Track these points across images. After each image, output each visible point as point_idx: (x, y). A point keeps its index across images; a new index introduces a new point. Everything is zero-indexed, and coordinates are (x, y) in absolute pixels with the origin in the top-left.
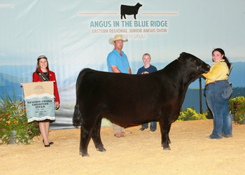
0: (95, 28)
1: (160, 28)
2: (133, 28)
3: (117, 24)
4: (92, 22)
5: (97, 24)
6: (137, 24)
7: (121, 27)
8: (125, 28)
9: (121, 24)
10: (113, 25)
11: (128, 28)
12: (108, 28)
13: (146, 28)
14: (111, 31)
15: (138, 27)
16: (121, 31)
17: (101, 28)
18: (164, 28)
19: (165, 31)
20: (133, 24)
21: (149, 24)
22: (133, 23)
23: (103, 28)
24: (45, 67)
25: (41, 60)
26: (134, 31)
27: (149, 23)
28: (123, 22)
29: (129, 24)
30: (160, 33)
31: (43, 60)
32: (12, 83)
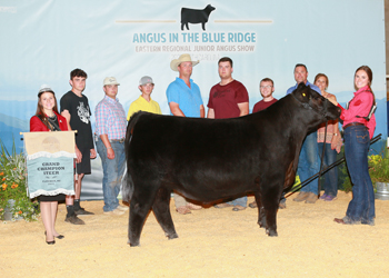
0: (140, 44)
1: (244, 43)
2: (201, 43)
3: (175, 38)
4: (136, 35)
5: (143, 38)
6: (206, 38)
7: (181, 43)
8: (187, 44)
9: (181, 37)
10: (168, 40)
11: (193, 45)
12: (160, 44)
13: (220, 44)
14: (165, 48)
15: (208, 43)
16: (182, 48)
17: (150, 44)
18: (250, 44)
19: (252, 48)
20: (200, 39)
21: (226, 39)
22: (200, 36)
23: (153, 44)
24: (51, 107)
25: (43, 96)
26: (202, 48)
27: (226, 36)
28: (184, 34)
29: (194, 38)
30: (244, 52)
31: (47, 95)
32: (11, 128)
